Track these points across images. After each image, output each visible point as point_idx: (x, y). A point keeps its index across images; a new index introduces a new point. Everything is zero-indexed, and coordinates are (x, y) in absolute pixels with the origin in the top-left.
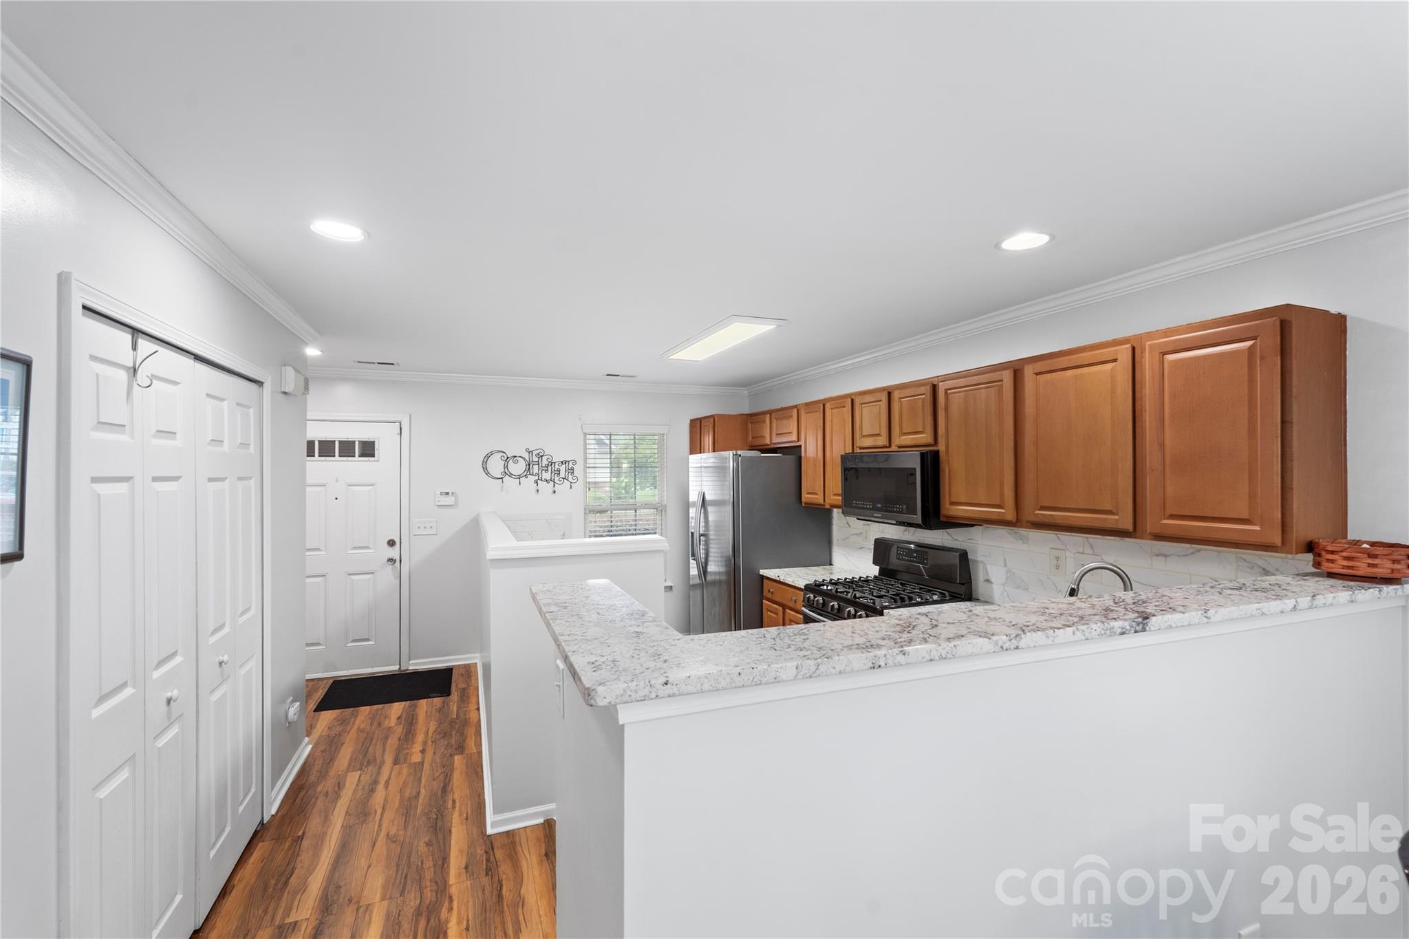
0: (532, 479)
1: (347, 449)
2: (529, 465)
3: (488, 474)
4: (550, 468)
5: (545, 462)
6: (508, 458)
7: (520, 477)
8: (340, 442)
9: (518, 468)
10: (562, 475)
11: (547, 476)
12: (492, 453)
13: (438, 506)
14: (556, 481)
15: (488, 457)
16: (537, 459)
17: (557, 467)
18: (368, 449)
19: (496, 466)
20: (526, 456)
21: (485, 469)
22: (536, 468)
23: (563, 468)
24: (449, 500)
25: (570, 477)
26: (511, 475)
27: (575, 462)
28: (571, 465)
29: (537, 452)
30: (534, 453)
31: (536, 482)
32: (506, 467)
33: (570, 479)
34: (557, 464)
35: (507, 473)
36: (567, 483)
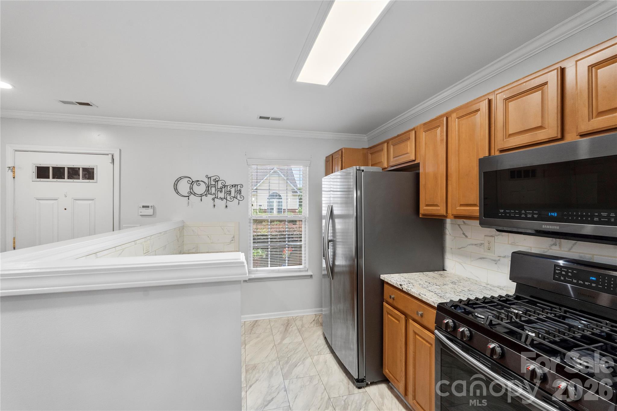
0: (210, 197)
1: (73, 173)
2: (208, 187)
3: (178, 193)
4: (223, 189)
5: (220, 185)
6: (193, 182)
7: (201, 196)
8: (69, 168)
9: (200, 189)
10: (233, 194)
11: (221, 195)
12: (181, 178)
13: (141, 215)
14: (228, 198)
15: (178, 180)
16: (214, 183)
17: (229, 189)
18: (89, 174)
19: (184, 187)
20: (206, 180)
21: (176, 189)
22: (213, 189)
23: (233, 190)
24: (150, 211)
25: (239, 196)
26: (195, 194)
27: (242, 186)
28: (239, 188)
29: (214, 178)
30: (212, 178)
31: (213, 199)
32: (191, 188)
33: (238, 198)
34: (229, 187)
35: (192, 192)
36: (236, 201)
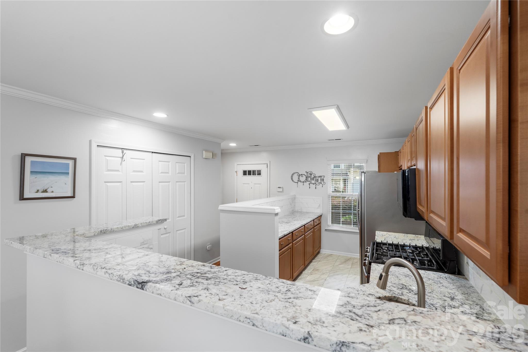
0: (308, 183)
1: (254, 173)
2: (307, 178)
3: (293, 181)
4: (314, 179)
5: (313, 176)
6: (299, 175)
7: (304, 182)
8: (253, 171)
9: (303, 179)
10: (319, 181)
11: (313, 182)
12: (294, 173)
13: (278, 192)
14: (317, 184)
15: (293, 175)
16: (310, 175)
17: (317, 178)
18: (259, 173)
19: (296, 178)
20: (306, 174)
21: (292, 179)
22: (309, 179)
23: (319, 179)
24: (281, 190)
25: (322, 182)
26: (300, 181)
27: (324, 177)
28: (323, 178)
29: (310, 173)
30: (309, 173)
31: (309, 184)
32: (299, 178)
33: (322, 183)
34: (317, 177)
35: (299, 181)
36: (321, 185)
